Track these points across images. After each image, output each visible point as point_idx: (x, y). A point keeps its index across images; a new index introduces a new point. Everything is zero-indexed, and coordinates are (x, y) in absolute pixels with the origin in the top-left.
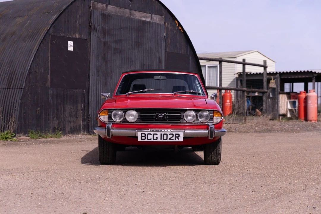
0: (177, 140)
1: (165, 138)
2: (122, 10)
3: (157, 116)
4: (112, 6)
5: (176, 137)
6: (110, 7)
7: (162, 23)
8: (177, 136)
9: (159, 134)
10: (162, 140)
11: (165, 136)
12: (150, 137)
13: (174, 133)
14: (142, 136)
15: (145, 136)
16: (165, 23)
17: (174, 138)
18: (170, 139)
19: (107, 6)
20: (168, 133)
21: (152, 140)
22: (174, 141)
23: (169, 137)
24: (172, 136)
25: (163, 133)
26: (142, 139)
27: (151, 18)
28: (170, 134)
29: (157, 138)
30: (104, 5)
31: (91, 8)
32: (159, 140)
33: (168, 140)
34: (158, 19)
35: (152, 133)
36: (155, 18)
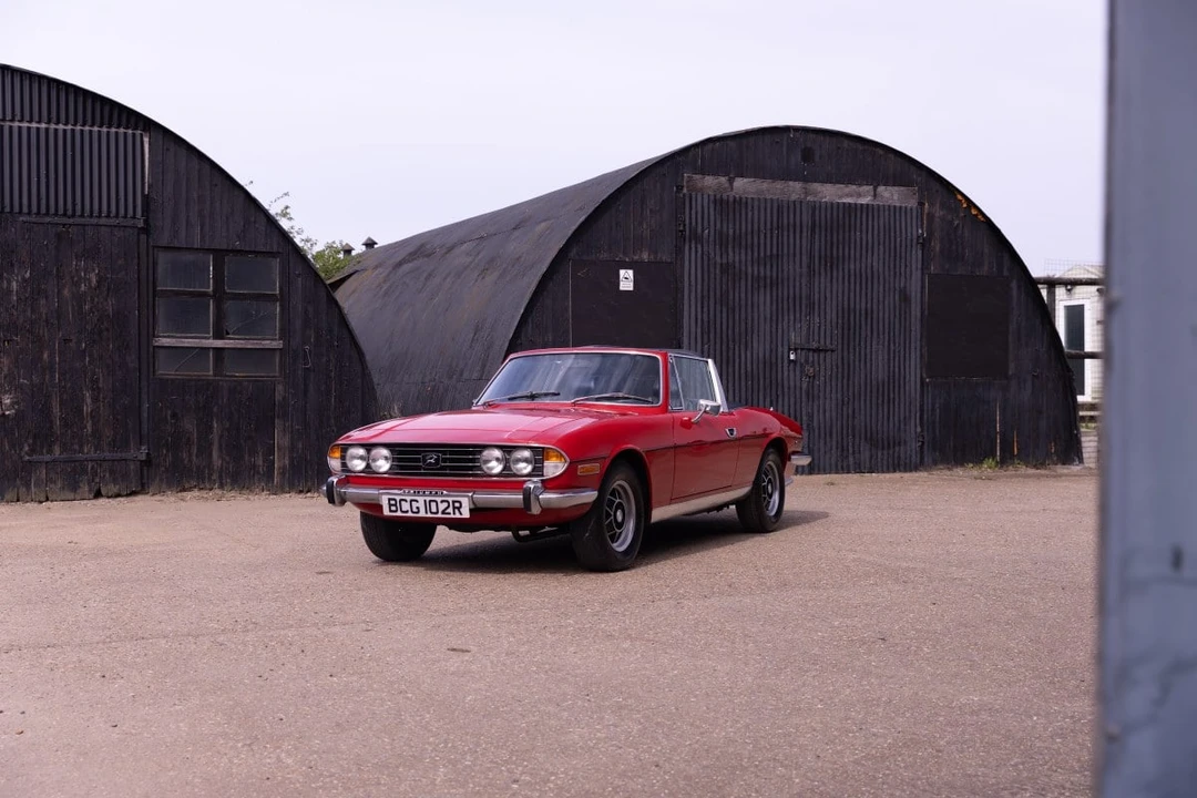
0: (458, 515)
1: (434, 510)
2: (779, 185)
3: (425, 461)
4: (745, 180)
5: (454, 508)
6: (739, 183)
7: (912, 203)
8: (457, 505)
9: (421, 499)
10: (429, 515)
11: (433, 505)
12: (406, 506)
13: (450, 499)
14: (390, 505)
15: (395, 505)
16: (921, 204)
17: (450, 510)
18: (443, 512)
19: (731, 181)
20: (439, 499)
21: (410, 514)
22: (452, 516)
23: (442, 506)
24: (445, 505)
25: (428, 499)
26: (391, 511)
27: (875, 196)
28: (442, 502)
29: (418, 508)
30: (723, 179)
31: (685, 190)
32: (422, 514)
33: (440, 515)
34: (895, 197)
35: (408, 498)
36: (886, 194)
